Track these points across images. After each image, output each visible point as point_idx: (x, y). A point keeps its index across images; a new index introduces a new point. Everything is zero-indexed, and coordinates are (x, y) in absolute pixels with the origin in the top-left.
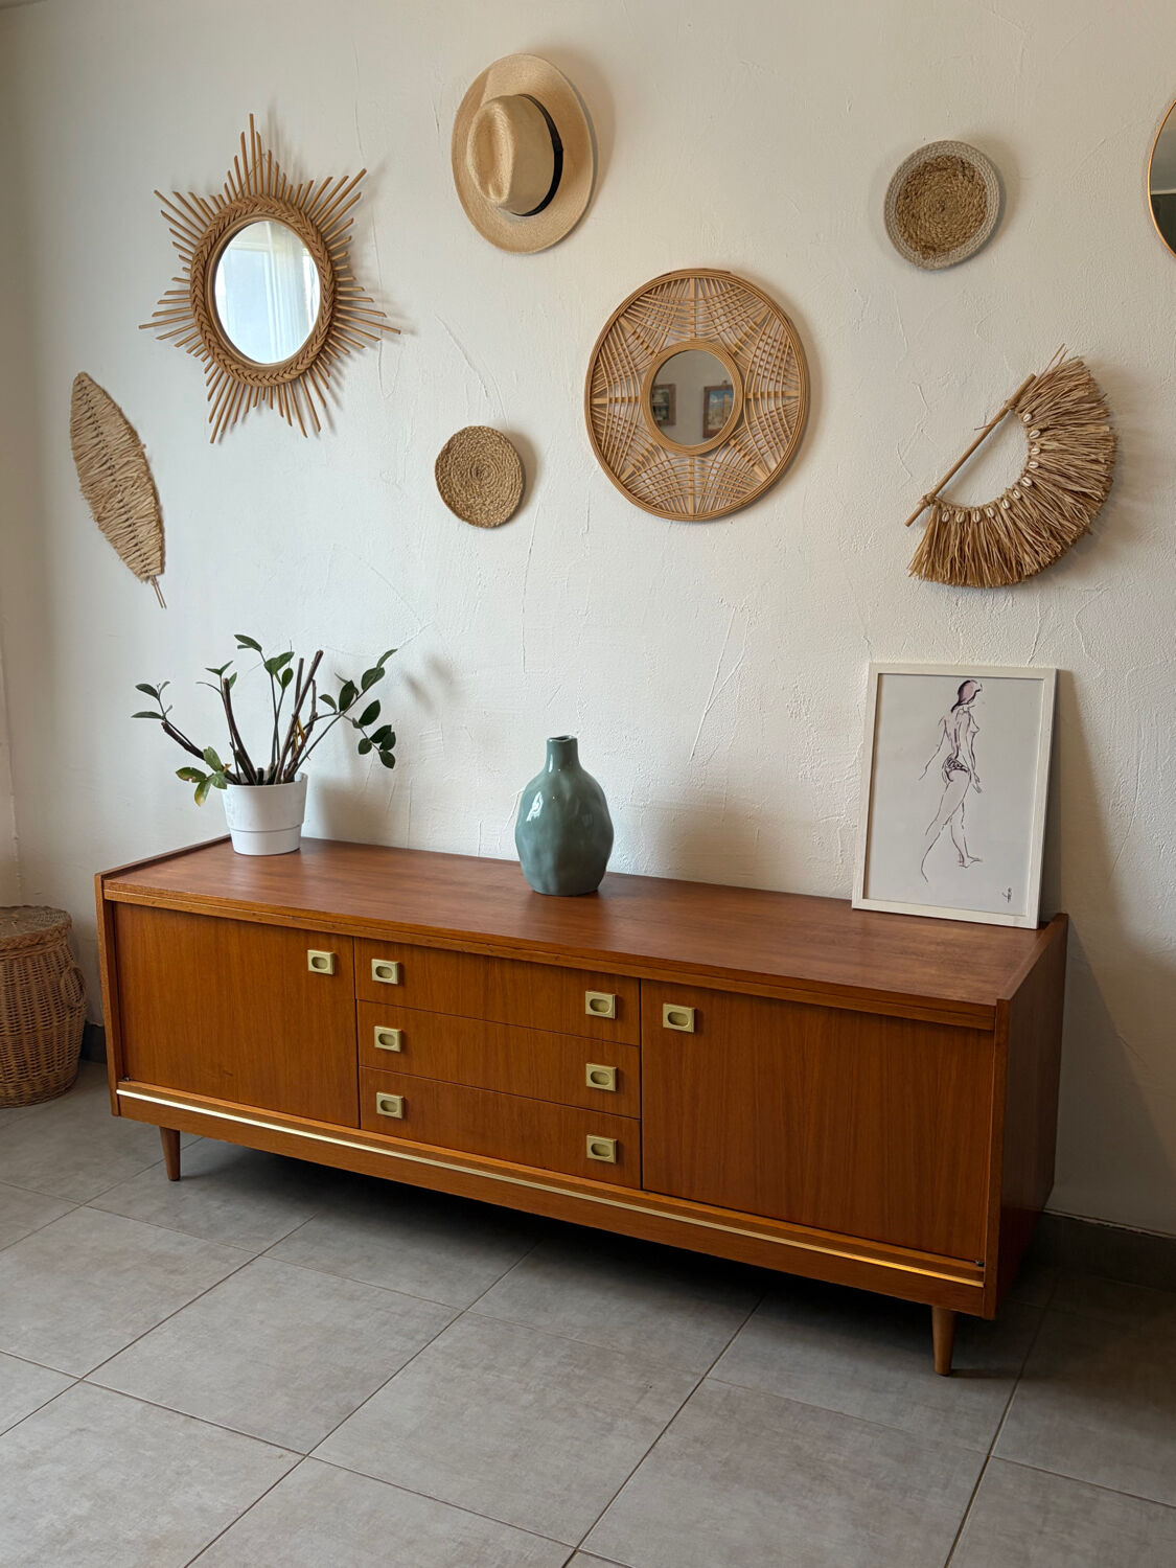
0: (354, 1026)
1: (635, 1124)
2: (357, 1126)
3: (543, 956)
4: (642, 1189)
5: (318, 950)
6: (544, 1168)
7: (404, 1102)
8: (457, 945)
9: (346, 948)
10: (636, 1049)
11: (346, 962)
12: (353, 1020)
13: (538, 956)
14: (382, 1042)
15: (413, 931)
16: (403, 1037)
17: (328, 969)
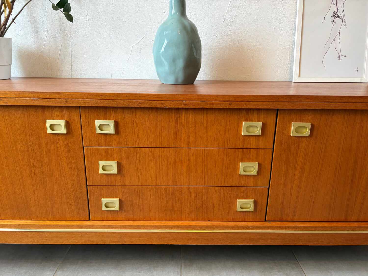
0: (83, 162)
1: (266, 189)
2: (88, 219)
3: (220, 104)
4: (265, 221)
5: (53, 119)
6: (209, 221)
7: (120, 200)
8: (160, 104)
9: (75, 115)
10: (271, 151)
11: (76, 125)
12: (82, 159)
13: (218, 104)
14: (104, 170)
15: (127, 98)
16: (119, 165)
17: (63, 130)
